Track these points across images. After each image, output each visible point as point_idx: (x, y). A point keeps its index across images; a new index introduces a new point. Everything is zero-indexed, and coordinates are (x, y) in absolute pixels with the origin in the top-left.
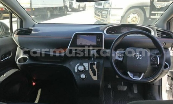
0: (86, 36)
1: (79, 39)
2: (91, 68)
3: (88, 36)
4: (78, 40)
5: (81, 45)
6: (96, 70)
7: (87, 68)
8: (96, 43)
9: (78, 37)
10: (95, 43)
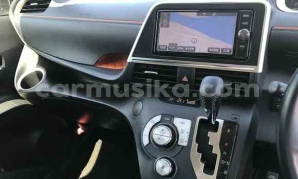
0: (193, 15)
1: (168, 26)
2: (197, 141)
3: (204, 17)
4: (162, 31)
5: (172, 49)
6: (216, 150)
7: (183, 140)
8: (231, 47)
9: (163, 21)
10: (226, 45)
